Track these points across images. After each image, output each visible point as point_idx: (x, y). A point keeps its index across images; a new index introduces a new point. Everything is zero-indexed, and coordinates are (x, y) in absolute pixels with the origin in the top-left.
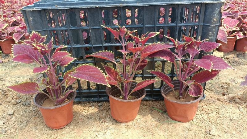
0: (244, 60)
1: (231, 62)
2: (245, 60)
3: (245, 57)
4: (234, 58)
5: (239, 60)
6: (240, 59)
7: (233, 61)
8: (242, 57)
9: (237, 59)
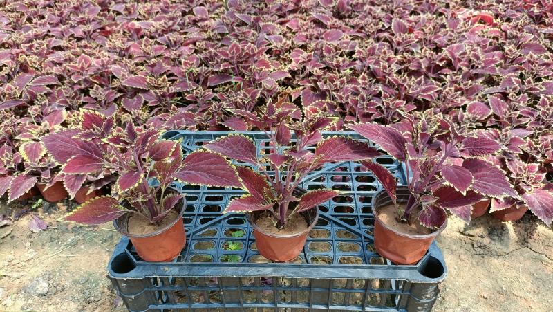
0: (499, 245)
1: (475, 246)
2: (502, 245)
3: (502, 238)
4: (482, 237)
5: (490, 243)
6: (493, 243)
7: (479, 244)
8: (496, 238)
9: (486, 241)
